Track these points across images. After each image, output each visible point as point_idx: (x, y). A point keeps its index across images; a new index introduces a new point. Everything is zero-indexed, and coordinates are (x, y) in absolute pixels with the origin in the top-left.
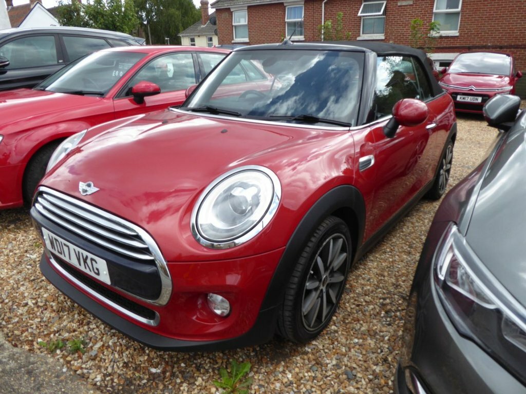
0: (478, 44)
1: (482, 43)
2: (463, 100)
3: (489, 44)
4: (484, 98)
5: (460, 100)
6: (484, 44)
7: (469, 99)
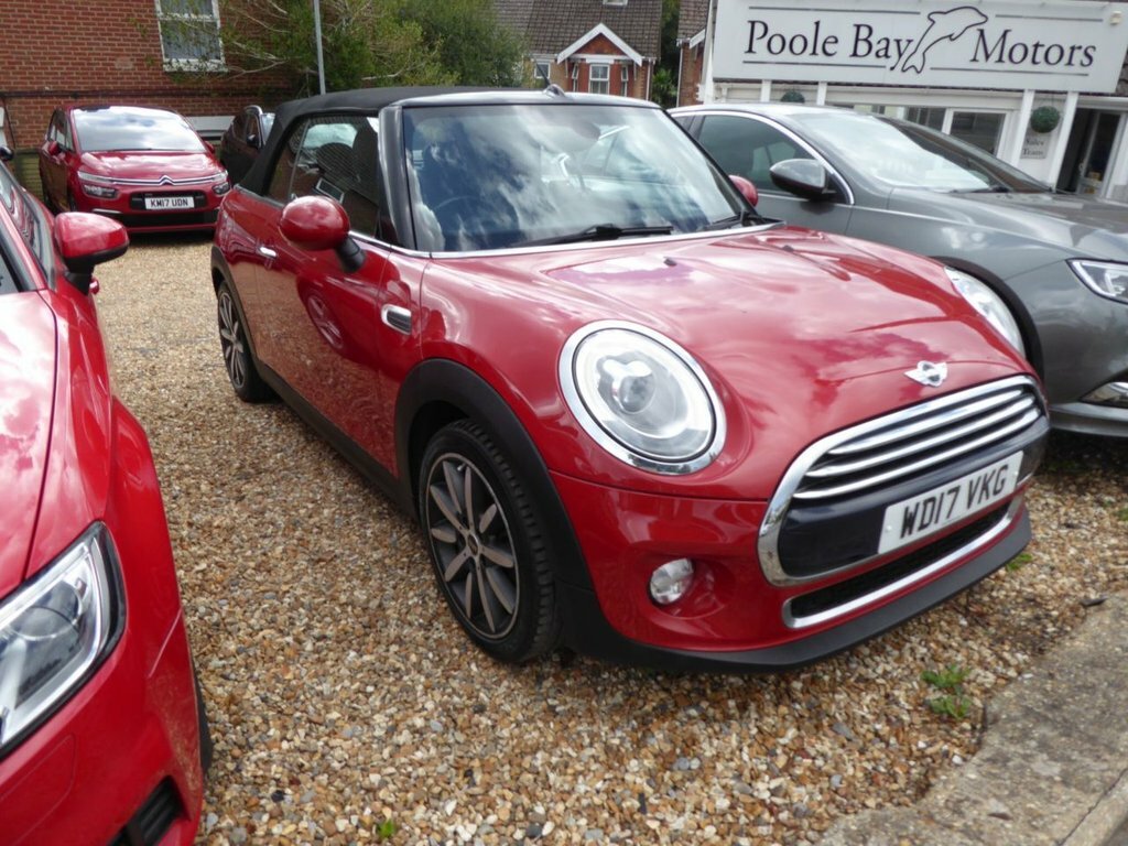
0: (20, 88)
1: (29, 85)
2: (160, 207)
3: (47, 88)
4: (198, 197)
5: (154, 208)
6: (36, 87)
7: (170, 204)
